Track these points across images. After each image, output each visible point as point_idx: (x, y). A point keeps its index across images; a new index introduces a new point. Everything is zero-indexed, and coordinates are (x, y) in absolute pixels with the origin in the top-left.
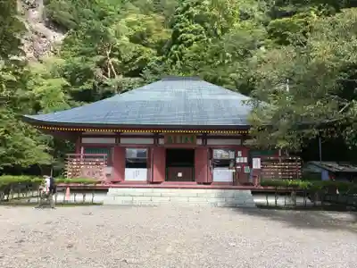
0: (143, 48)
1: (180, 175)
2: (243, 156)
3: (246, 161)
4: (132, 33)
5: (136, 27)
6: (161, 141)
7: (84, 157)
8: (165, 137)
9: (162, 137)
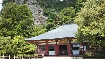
0: (67, 16)
1: (63, 53)
2: (82, 46)
3: (82, 48)
4: (64, 13)
5: (65, 11)
6: (58, 43)
7: (39, 49)
8: (59, 42)
9: (58, 42)
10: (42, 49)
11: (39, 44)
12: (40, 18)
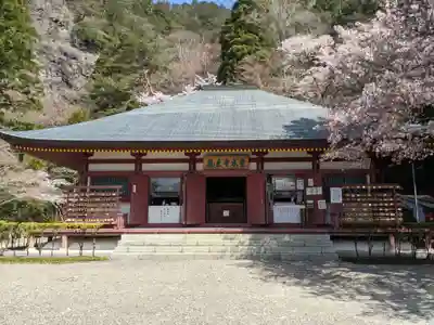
1: (226, 213)
2: (316, 185)
3: (320, 193)
6: (200, 167)
7: (92, 191)
8: (206, 162)
9: (201, 160)
10: (115, 191)
11: (92, 167)
12: (57, 56)
